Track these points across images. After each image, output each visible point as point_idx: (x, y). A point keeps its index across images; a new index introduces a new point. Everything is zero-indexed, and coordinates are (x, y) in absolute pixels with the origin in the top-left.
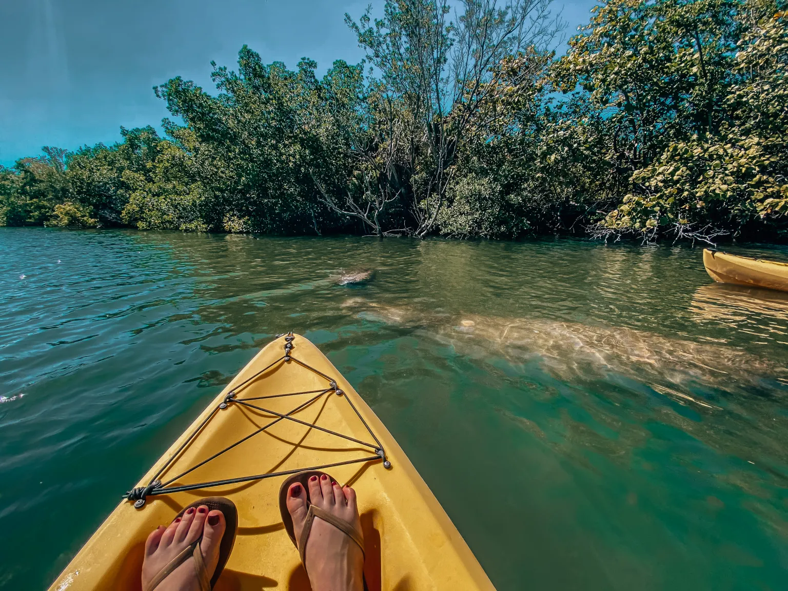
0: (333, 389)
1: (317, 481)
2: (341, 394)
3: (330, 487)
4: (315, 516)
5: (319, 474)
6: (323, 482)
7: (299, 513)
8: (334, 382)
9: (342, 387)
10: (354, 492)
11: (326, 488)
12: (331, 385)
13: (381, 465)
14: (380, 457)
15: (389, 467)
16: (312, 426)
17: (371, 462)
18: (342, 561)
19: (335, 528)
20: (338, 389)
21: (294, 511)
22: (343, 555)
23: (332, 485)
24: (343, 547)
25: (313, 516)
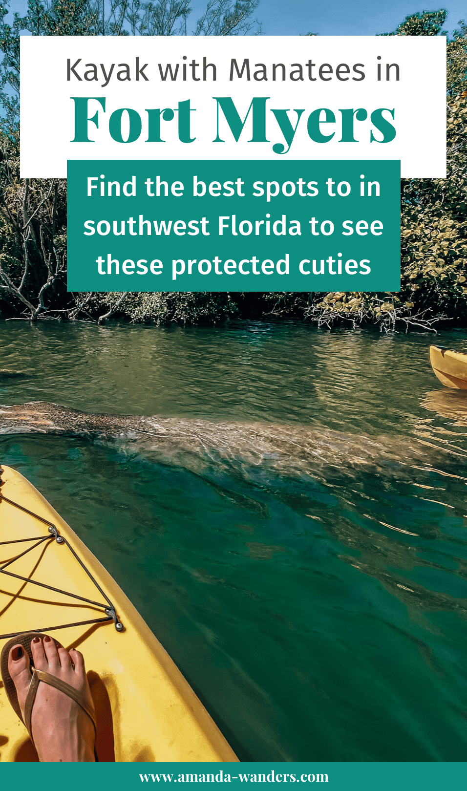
0: (54, 536)
1: (40, 642)
2: (63, 542)
3: (55, 649)
4: (40, 681)
5: (42, 636)
6: (46, 644)
7: (22, 676)
8: (53, 526)
9: (63, 534)
10: (81, 655)
11: (50, 652)
12: (50, 531)
13: (112, 627)
14: (111, 618)
15: (122, 630)
16: (28, 580)
17: (100, 622)
18: (71, 728)
19: (62, 693)
20: (58, 536)
21: (16, 675)
22: (72, 723)
23: (57, 649)
24: (72, 715)
25: (37, 681)
